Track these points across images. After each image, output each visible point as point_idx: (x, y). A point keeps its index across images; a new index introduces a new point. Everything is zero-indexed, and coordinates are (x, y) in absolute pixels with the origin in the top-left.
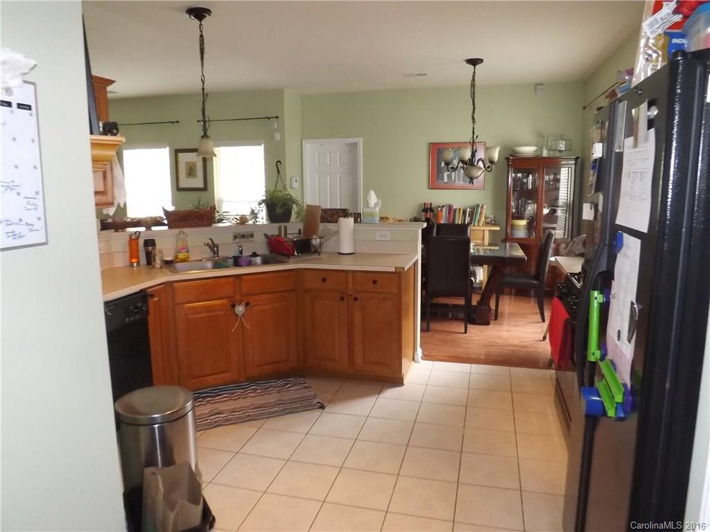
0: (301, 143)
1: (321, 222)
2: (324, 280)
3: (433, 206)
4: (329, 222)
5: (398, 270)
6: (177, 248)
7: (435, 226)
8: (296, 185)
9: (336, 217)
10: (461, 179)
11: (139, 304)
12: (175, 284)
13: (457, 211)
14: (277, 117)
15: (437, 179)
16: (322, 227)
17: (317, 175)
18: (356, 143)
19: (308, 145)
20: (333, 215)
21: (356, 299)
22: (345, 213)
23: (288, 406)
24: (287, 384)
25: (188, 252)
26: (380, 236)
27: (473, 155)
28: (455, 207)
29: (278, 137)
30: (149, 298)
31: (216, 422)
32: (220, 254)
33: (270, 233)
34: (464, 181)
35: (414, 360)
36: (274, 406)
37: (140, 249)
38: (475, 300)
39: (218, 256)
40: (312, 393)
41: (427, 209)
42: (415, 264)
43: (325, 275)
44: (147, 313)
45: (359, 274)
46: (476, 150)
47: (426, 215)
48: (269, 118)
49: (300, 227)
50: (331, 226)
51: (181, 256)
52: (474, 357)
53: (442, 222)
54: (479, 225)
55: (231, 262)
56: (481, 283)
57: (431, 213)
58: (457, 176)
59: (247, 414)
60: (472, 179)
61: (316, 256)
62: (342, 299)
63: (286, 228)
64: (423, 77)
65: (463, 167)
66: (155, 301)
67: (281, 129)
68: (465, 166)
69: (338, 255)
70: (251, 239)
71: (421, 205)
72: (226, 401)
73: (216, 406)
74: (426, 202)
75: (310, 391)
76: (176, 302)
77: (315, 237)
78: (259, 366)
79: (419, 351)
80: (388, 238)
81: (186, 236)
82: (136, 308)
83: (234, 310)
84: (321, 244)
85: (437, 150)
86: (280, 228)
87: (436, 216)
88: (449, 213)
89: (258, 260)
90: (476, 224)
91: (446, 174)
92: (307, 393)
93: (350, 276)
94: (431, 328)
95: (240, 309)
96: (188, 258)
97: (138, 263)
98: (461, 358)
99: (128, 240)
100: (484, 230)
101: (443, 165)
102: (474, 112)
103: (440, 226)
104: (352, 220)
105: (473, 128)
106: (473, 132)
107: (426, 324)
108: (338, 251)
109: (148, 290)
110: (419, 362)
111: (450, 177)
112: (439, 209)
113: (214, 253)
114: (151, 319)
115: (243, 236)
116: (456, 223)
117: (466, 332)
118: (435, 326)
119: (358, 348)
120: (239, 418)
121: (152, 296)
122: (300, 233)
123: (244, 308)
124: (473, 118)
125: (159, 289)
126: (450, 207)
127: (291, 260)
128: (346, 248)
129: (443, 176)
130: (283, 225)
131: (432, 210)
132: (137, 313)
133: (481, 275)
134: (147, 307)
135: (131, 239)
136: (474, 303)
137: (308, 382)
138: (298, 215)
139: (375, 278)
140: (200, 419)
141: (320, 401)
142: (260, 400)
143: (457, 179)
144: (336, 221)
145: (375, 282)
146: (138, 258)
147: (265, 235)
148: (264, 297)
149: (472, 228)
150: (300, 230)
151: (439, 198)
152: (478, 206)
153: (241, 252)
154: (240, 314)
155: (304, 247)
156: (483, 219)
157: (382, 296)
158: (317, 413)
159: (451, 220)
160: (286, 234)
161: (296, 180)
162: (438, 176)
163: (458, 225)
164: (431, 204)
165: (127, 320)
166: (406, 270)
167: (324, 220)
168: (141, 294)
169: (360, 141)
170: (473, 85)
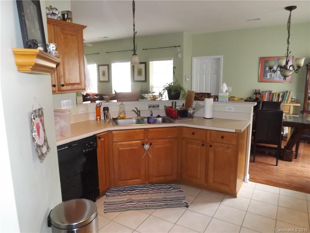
0: (192, 58)
1: (195, 100)
2: (193, 134)
3: (260, 91)
4: (199, 100)
5: (237, 132)
6: (119, 112)
7: (261, 102)
8: (188, 79)
9: (203, 98)
10: (278, 77)
11: (92, 143)
12: (113, 132)
13: (275, 95)
14: (180, 46)
15: (263, 77)
16: (195, 103)
17: (199, 75)
18: (220, 58)
19: (195, 60)
20: (202, 96)
21: (211, 146)
22: (209, 95)
23: (168, 203)
24: (171, 188)
25: (125, 114)
26: (229, 109)
27: (287, 63)
28: (273, 92)
29: (180, 56)
30: (98, 139)
31: (129, 207)
32: (141, 116)
33: (167, 105)
34: (279, 77)
35: (244, 181)
36: (160, 201)
37: (101, 112)
38: (283, 145)
39: (140, 117)
40: (183, 196)
41: (257, 93)
42: (248, 127)
43: (194, 131)
44: (97, 147)
45: (213, 132)
46: (289, 60)
47: (256, 96)
48: (176, 47)
49: (183, 103)
50: (201, 103)
51: (121, 116)
52: (282, 183)
53: (265, 100)
54: (287, 103)
55: (146, 120)
56: (287, 134)
57: (259, 95)
58: (275, 75)
59: (146, 204)
60: (285, 77)
61: (191, 119)
62: (203, 145)
63: (176, 103)
64: (258, 21)
65: (280, 70)
66: (101, 140)
67: (182, 52)
68: (282, 69)
69: (203, 119)
70: (158, 108)
71: (253, 91)
72: (137, 194)
73: (132, 196)
74: (257, 89)
75: (182, 194)
76: (114, 141)
77: (190, 109)
78: (156, 177)
79: (248, 176)
80: (233, 111)
81: (124, 106)
82: (90, 144)
83: (144, 147)
84: (193, 113)
85: (264, 61)
86: (173, 102)
87: (262, 97)
88: (270, 96)
89: (160, 119)
90: (285, 102)
91: (269, 74)
92: (180, 195)
93: (208, 132)
94: (255, 160)
95: (147, 147)
96: (125, 117)
97: (100, 119)
98: (274, 182)
99: (96, 107)
100: (290, 106)
101: (267, 69)
102: (289, 38)
103: (264, 103)
104: (212, 99)
105: (288, 47)
106: (288, 50)
107: (253, 157)
108: (203, 116)
109: (97, 135)
110: (247, 183)
111: (271, 75)
112: (264, 93)
113: (138, 115)
114: (98, 150)
115: (154, 107)
116: (274, 101)
117: (277, 165)
118: (258, 159)
119: (211, 173)
120: (141, 207)
121: (100, 138)
122: (183, 106)
123: (149, 147)
124: (288, 42)
125: (105, 134)
126: (270, 93)
127: (177, 121)
128: (208, 115)
129: (267, 75)
130: (174, 101)
131: (259, 93)
132: (90, 147)
133: (287, 131)
134: (96, 144)
135: (97, 107)
136: (283, 147)
137: (183, 187)
138: (184, 95)
139: (223, 135)
140: (121, 204)
141: (187, 202)
142: (154, 196)
143: (275, 77)
144: (203, 100)
145: (222, 137)
146: (100, 116)
147: (165, 106)
148: (159, 141)
149: (283, 104)
150: (183, 104)
151: (264, 87)
152: (287, 92)
153: (152, 115)
154: (147, 149)
155: (184, 114)
156: (290, 99)
157: (226, 145)
158: (183, 209)
159: (271, 99)
160: (175, 106)
161: (188, 77)
162: (264, 75)
163: (275, 102)
164: (259, 90)
165: (84, 151)
166: (242, 131)
167: (196, 99)
168: (93, 137)
169: (222, 57)
170: (289, 22)
